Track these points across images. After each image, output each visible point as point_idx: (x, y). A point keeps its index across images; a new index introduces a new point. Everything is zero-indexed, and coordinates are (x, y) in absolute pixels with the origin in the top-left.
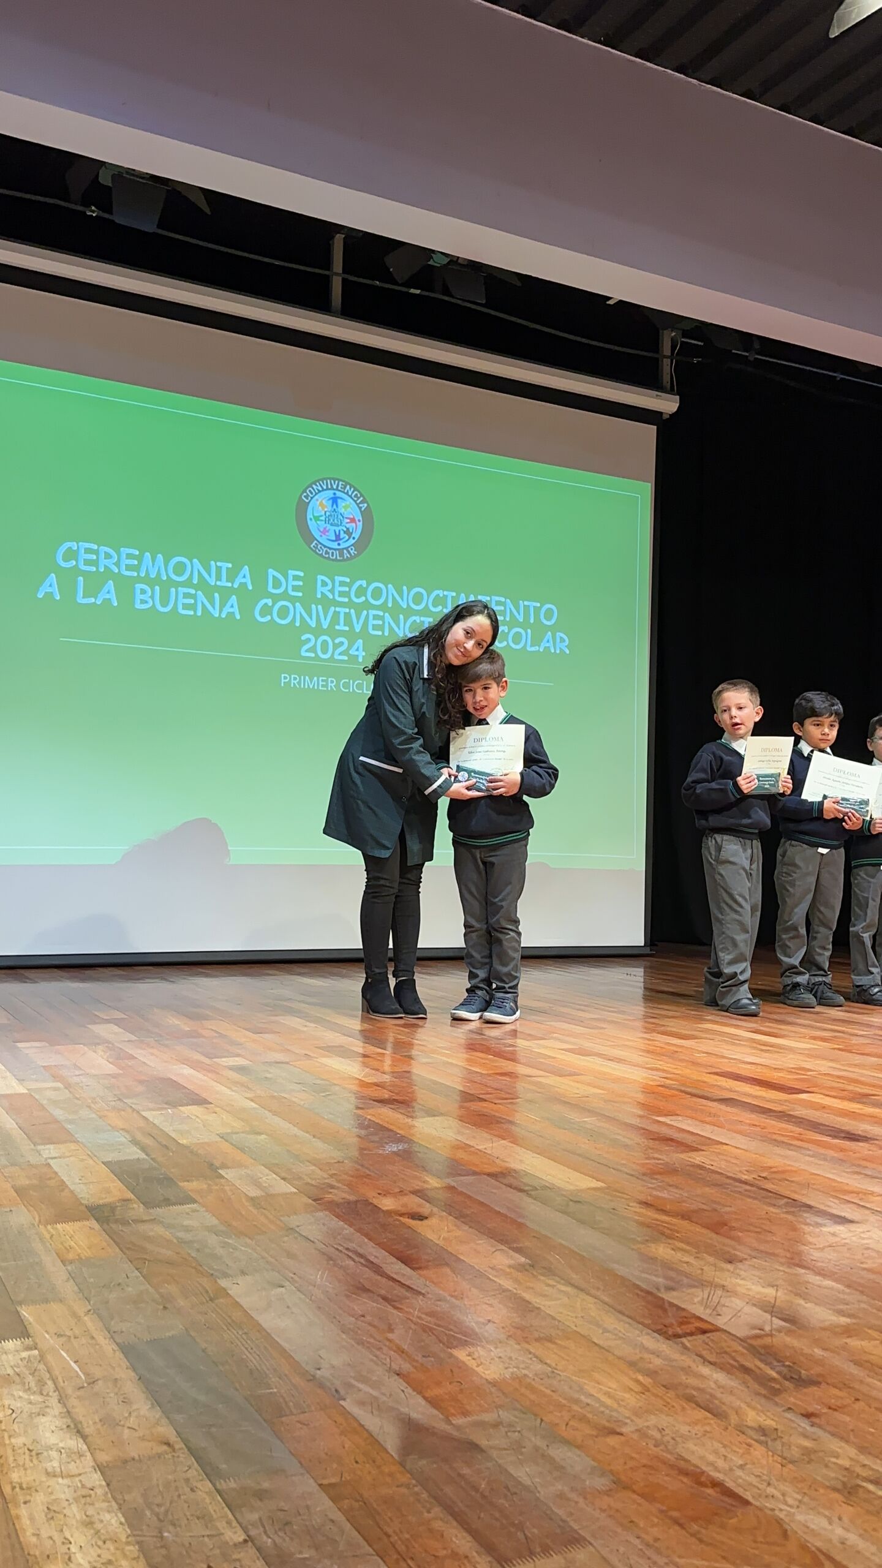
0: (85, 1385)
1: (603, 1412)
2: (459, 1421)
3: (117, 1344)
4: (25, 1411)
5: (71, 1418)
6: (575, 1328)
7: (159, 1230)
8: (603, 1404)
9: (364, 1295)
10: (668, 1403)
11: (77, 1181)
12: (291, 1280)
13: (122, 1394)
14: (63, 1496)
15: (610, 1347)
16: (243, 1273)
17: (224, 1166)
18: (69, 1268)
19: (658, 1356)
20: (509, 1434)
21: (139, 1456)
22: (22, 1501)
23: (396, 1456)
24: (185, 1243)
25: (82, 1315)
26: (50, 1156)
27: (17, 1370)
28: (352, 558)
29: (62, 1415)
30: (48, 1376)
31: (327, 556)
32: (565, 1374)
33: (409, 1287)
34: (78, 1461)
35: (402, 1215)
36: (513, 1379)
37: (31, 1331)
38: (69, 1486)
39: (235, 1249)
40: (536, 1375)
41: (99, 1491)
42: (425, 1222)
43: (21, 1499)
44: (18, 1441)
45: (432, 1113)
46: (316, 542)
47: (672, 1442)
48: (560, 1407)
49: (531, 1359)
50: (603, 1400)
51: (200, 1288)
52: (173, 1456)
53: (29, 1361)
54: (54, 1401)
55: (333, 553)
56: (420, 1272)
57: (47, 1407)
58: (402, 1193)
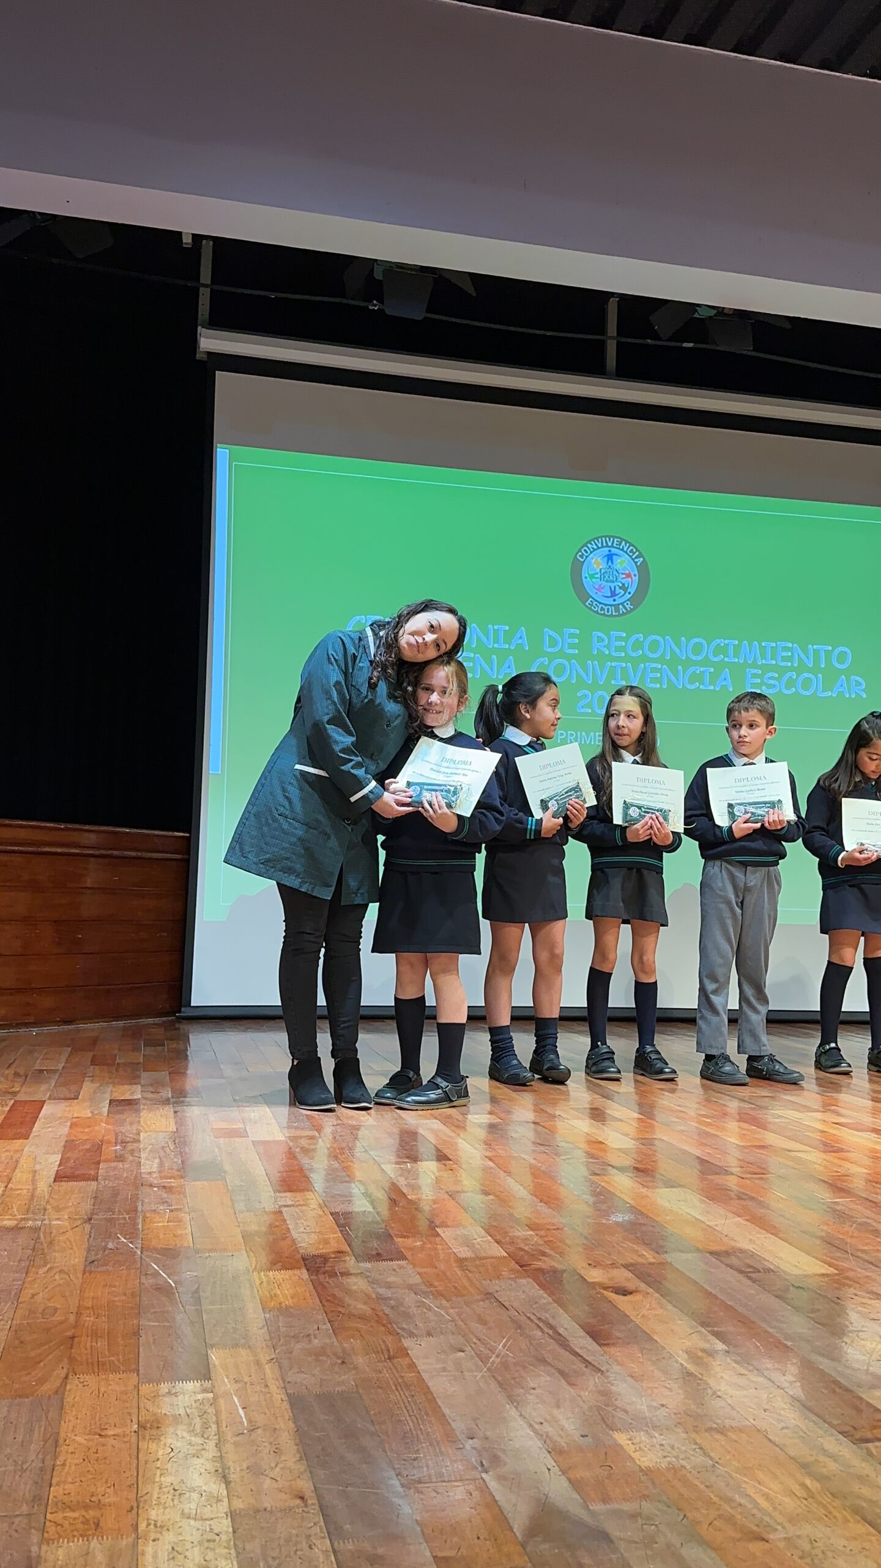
0: (245, 1431)
1: (753, 1515)
2: (597, 1507)
3: (287, 1393)
4: (182, 1452)
5: (222, 1462)
6: (752, 1421)
7: (362, 1284)
8: (756, 1505)
9: (542, 1368)
10: (830, 1513)
11: (302, 1229)
12: (473, 1345)
13: (276, 1445)
14: (189, 1538)
15: (785, 1445)
16: (429, 1334)
17: (444, 1225)
18: (267, 1316)
19: (835, 1461)
20: (645, 1526)
21: (272, 1507)
22: (152, 1538)
23: (520, 1538)
24: (385, 1299)
25: (264, 1362)
26: (285, 1204)
27: (188, 1410)
28: (628, 612)
29: (215, 1459)
30: (214, 1418)
31: (603, 612)
32: (725, 1469)
33: (590, 1363)
34: (214, 1505)
36: (668, 1469)
37: (212, 1375)
38: (198, 1529)
39: (430, 1309)
40: (694, 1468)
41: (224, 1537)
42: (629, 1297)
43: (153, 1536)
44: (167, 1480)
45: (670, 1184)
46: (591, 599)
47: (821, 1555)
48: (709, 1503)
49: (695, 1449)
50: (759, 1502)
51: (383, 1347)
52: (303, 1511)
53: (202, 1403)
54: (211, 1445)
55: (608, 609)
56: (605, 1348)
57: (203, 1449)
58: (613, 1265)
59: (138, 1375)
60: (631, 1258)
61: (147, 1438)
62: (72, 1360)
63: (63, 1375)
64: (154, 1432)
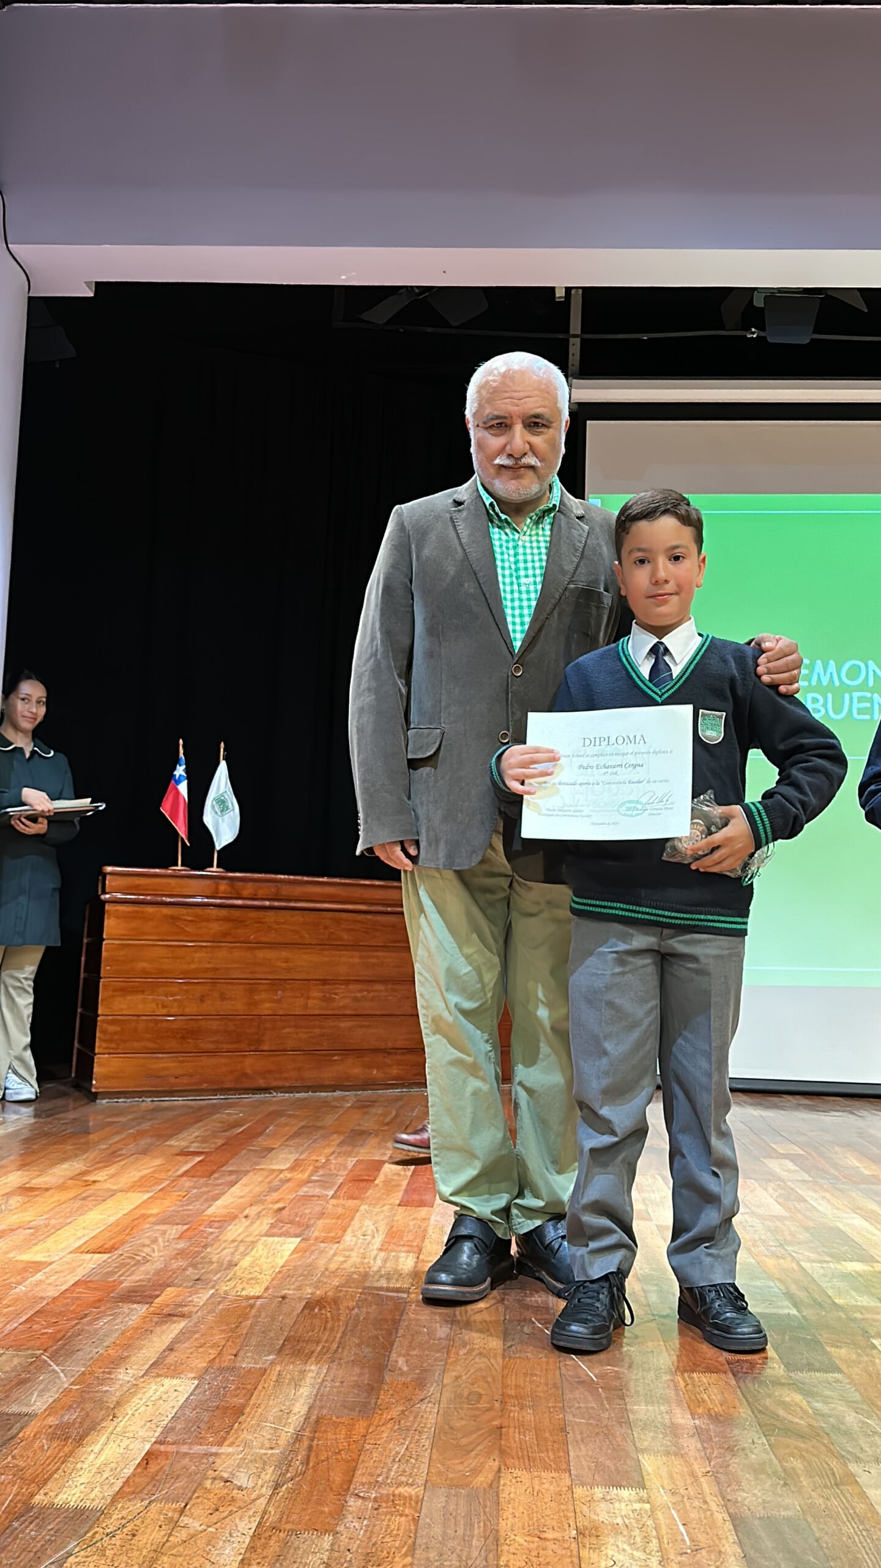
0: (689, 1551)
7: (796, 1397)
30: (654, 1533)
37: (647, 1483)
51: (827, 1469)
53: (640, 1514)
54: (655, 1562)
59: (570, 1475)
61: (588, 1546)
62: (502, 1452)
63: (496, 1468)
64: (594, 1540)
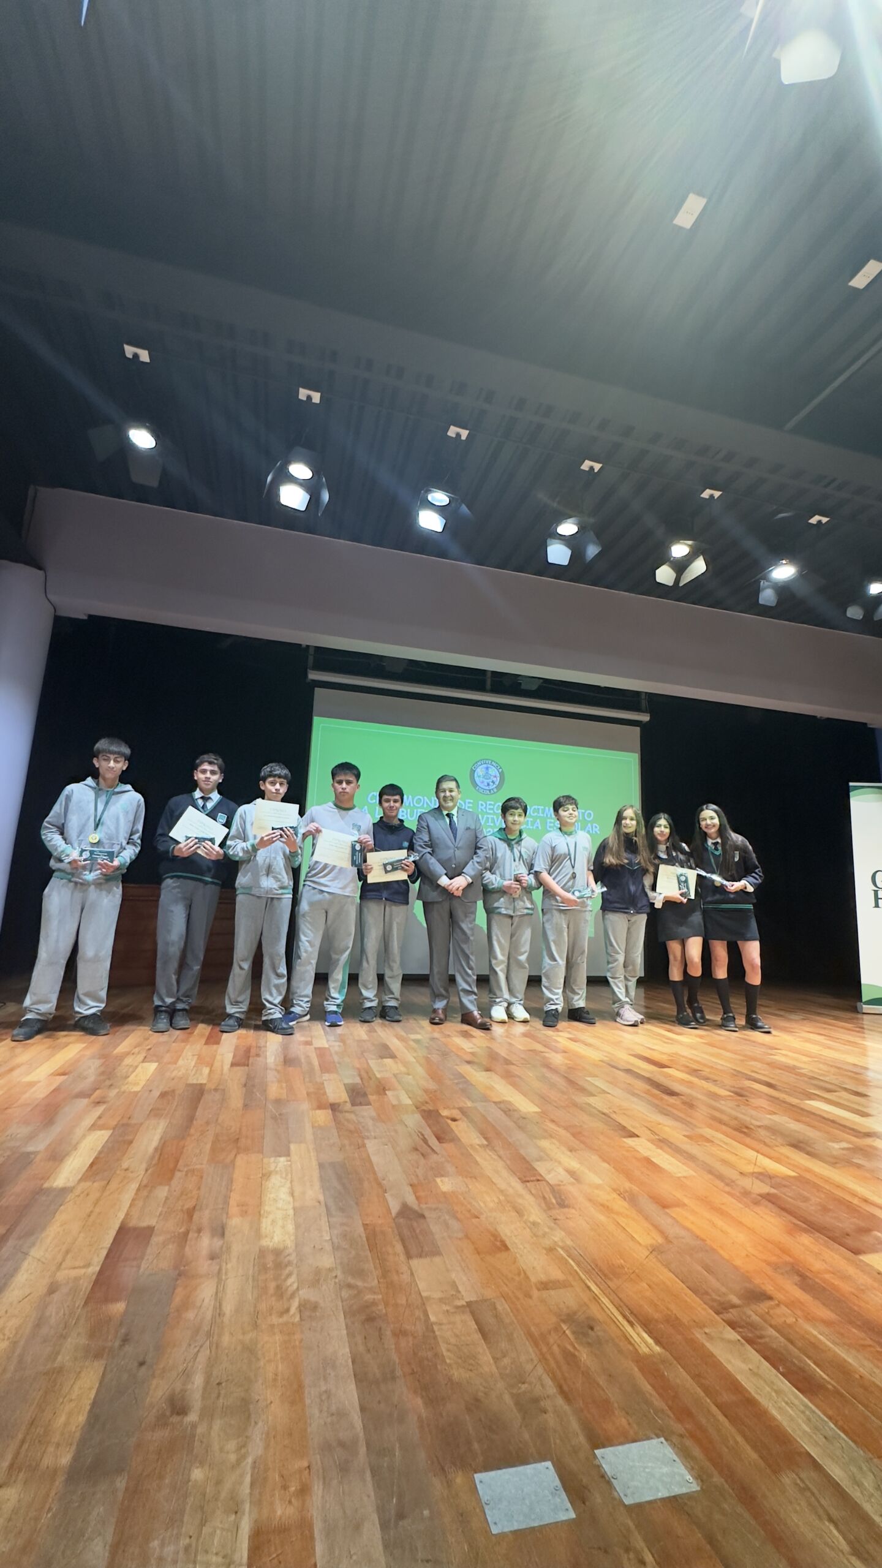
1: (478, 1209)
2: (423, 1206)
3: (318, 1163)
4: (278, 1185)
5: (292, 1190)
6: (489, 1175)
7: (352, 1116)
8: (480, 1205)
9: (416, 1152)
10: (505, 1209)
11: (331, 1091)
12: (392, 1143)
13: (312, 1182)
14: (279, 1217)
15: (498, 1184)
16: (375, 1138)
17: (389, 1090)
18: (314, 1130)
19: (513, 1189)
20: (438, 1213)
21: (308, 1206)
23: (394, 1217)
24: (360, 1123)
25: (311, 1149)
26: (326, 1079)
27: (281, 1169)
28: (495, 793)
29: (289, 1188)
31: (483, 793)
32: (473, 1192)
33: (434, 1151)
34: (288, 1205)
35: (448, 1118)
36: (452, 1192)
38: (282, 1214)
39: (377, 1127)
40: (462, 1192)
41: (291, 1217)
42: (456, 1123)
43: (266, 1215)
44: (272, 1196)
47: (497, 1223)
48: (464, 1204)
49: (463, 1185)
52: (319, 1207)
54: (289, 1182)
56: (442, 1144)
57: (286, 1184)
58: (454, 1108)
59: (263, 1154)
60: (462, 1105)
61: (266, 1179)
62: (238, 1148)
63: (234, 1155)
64: (268, 1177)
